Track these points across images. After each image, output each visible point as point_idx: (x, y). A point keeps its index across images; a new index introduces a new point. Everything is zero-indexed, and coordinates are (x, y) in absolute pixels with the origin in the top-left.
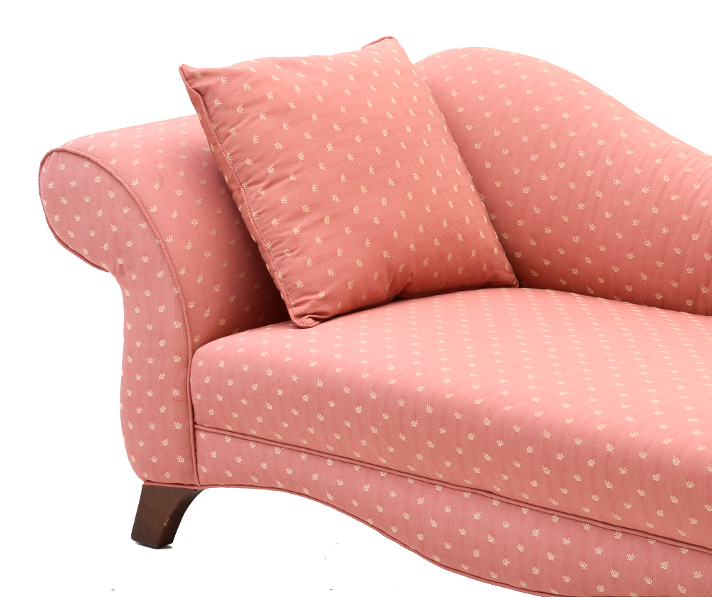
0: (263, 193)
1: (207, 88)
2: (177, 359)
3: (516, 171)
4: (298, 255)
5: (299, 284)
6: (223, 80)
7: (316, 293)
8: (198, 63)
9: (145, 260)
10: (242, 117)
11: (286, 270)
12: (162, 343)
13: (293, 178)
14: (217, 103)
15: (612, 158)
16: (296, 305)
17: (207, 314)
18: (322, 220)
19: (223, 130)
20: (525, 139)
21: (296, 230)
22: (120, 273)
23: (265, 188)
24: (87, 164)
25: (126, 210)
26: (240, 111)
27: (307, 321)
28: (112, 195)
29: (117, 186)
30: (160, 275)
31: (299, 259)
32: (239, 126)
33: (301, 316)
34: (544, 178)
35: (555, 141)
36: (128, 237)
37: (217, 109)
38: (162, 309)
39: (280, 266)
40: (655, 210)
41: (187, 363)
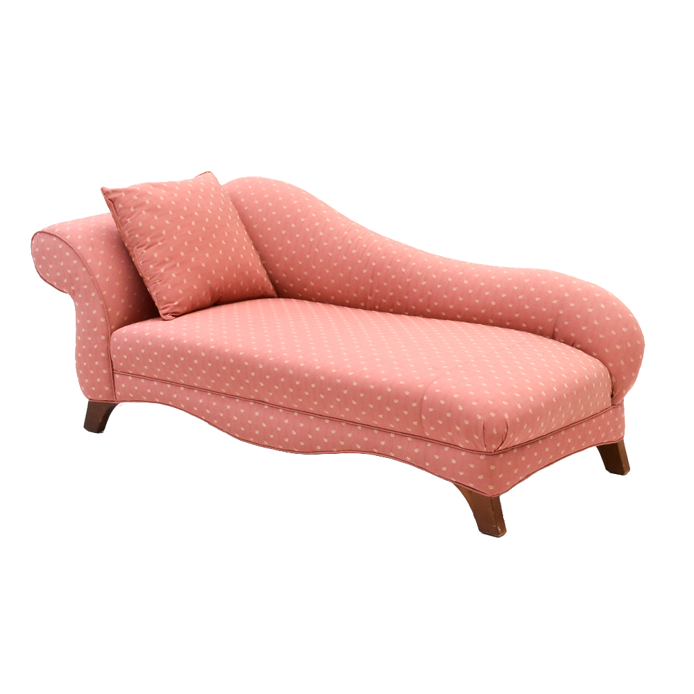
0: (145, 252)
1: (115, 199)
2: (103, 338)
3: (275, 239)
4: (164, 283)
5: (164, 298)
6: (123, 194)
7: (174, 302)
8: (110, 186)
9: (85, 287)
10: (133, 213)
11: (158, 291)
12: (95, 330)
13: (160, 244)
14: (120, 206)
15: (323, 231)
16: (163, 309)
17: (118, 314)
18: (176, 265)
19: (124, 220)
20: (279, 223)
21: (162, 270)
22: (73, 294)
23: (146, 249)
24: (55, 239)
25: (75, 262)
26: (132, 210)
27: (169, 317)
28: (68, 254)
29: (70, 249)
30: (93, 294)
31: (165, 285)
32: (131, 218)
33: (165, 314)
34: (289, 242)
35: (294, 223)
36: (77, 276)
37: (120, 209)
38: (94, 312)
39: (154, 289)
40: (345, 258)
41: (108, 339)
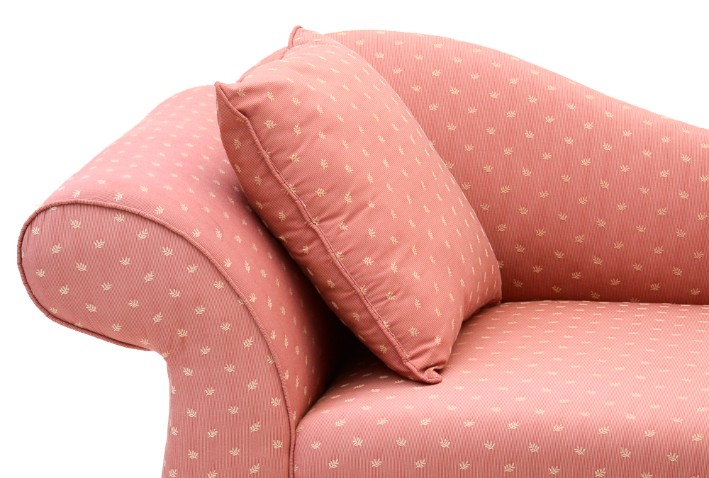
0: (344, 227)
1: (256, 108)
2: (278, 445)
3: (488, 169)
4: (402, 297)
5: (413, 331)
6: (270, 96)
7: (432, 339)
9: (226, 327)
10: (303, 137)
11: (394, 317)
12: (255, 428)
13: (371, 205)
14: (270, 124)
15: (609, 142)
16: (412, 358)
17: (297, 382)
18: (411, 251)
19: (280, 157)
20: (491, 131)
21: (393, 267)
23: (346, 222)
25: (192, 269)
26: (298, 131)
27: (430, 375)
28: (168, 252)
29: (174, 240)
30: (248, 343)
31: (406, 301)
32: (300, 150)
33: (424, 369)
36: (198, 302)
37: (271, 132)
38: (253, 386)
39: (383, 313)
41: (291, 449)
